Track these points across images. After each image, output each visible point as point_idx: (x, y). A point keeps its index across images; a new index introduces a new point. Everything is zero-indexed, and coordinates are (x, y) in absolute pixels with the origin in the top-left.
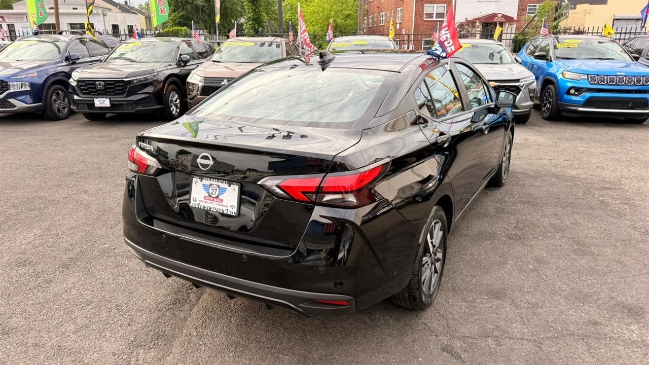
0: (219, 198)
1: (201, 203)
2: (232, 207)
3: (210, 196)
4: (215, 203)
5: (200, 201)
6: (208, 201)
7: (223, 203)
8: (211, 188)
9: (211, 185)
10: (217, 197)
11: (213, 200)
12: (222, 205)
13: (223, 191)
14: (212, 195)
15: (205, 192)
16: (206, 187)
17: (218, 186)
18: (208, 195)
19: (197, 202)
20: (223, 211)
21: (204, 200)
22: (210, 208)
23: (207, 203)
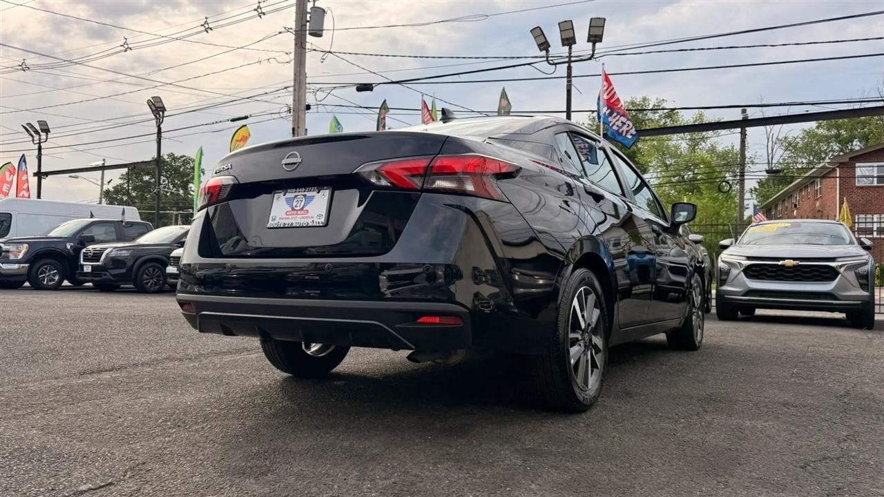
1: (280, 221)
2: (320, 216)
3: (293, 209)
4: (299, 216)
5: (280, 219)
6: (290, 217)
7: (309, 215)
9: (296, 196)
10: (302, 209)
11: (297, 214)
12: (307, 217)
13: (309, 200)
14: (296, 208)
15: (288, 206)
16: (289, 201)
17: (305, 196)
18: (291, 210)
19: (276, 222)
20: (308, 223)
21: (284, 216)
22: (292, 224)
23: (288, 218)
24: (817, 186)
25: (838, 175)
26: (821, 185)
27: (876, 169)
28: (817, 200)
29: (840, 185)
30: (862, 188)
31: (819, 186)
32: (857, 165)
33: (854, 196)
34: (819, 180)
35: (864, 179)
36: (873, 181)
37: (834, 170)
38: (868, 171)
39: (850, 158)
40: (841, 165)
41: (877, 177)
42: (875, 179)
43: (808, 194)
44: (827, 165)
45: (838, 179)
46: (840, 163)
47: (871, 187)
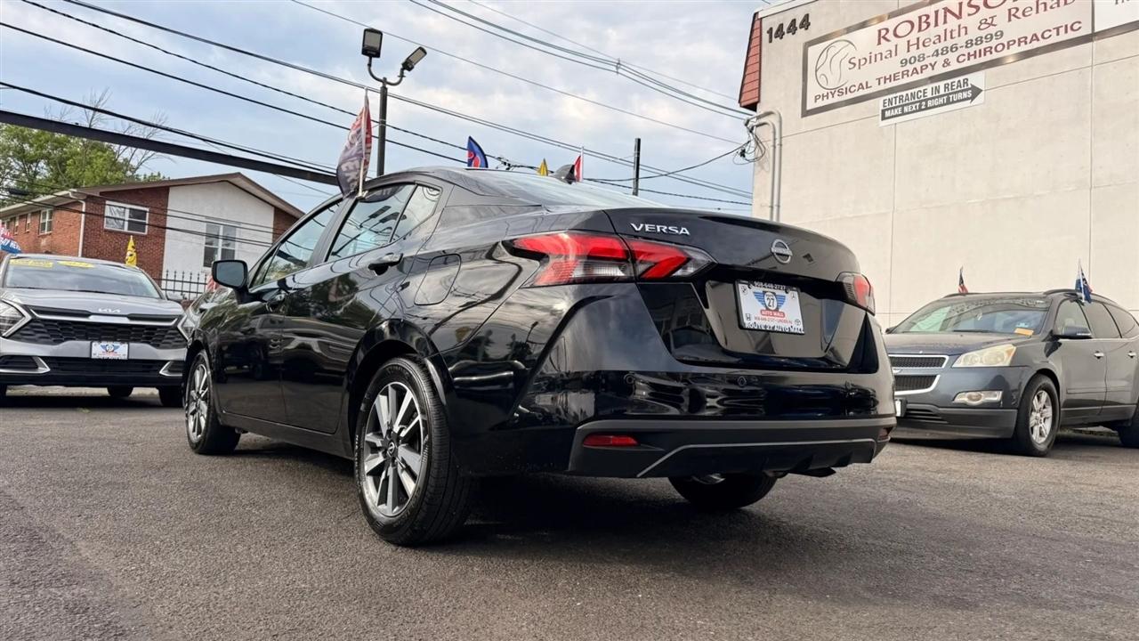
0: (780, 310)
1: (757, 322)
2: (797, 321)
3: (767, 309)
4: (776, 318)
5: (755, 318)
6: (767, 317)
8: (766, 298)
9: (764, 292)
10: (777, 310)
11: (773, 315)
12: (786, 321)
13: (781, 300)
14: (769, 308)
15: (760, 303)
16: (759, 297)
17: (774, 293)
18: (764, 308)
19: (752, 322)
21: (761, 316)
22: (774, 327)
23: (765, 319)
24: (44, 218)
25: (84, 210)
26: (50, 218)
27: (127, 211)
28: (44, 236)
29: (85, 224)
30: (110, 232)
31: (47, 220)
32: (107, 202)
33: (101, 240)
34: (48, 210)
35: (113, 220)
36: (123, 226)
37: (77, 203)
38: (119, 212)
39: (101, 193)
40: (89, 199)
41: (129, 221)
42: (126, 223)
43: (27, 226)
44: (71, 195)
45: (83, 215)
46: (89, 197)
47: (120, 232)
